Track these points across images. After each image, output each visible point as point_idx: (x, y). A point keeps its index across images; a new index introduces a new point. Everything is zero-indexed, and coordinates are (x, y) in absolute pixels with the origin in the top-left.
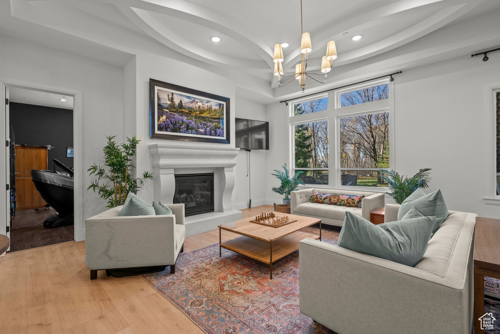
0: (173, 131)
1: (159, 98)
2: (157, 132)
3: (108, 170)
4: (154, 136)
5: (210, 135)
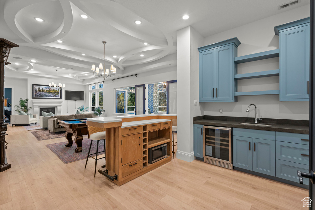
0: (40, 96)
1: (35, 88)
2: (34, 97)
3: (20, 106)
4: (33, 98)
5: (54, 97)
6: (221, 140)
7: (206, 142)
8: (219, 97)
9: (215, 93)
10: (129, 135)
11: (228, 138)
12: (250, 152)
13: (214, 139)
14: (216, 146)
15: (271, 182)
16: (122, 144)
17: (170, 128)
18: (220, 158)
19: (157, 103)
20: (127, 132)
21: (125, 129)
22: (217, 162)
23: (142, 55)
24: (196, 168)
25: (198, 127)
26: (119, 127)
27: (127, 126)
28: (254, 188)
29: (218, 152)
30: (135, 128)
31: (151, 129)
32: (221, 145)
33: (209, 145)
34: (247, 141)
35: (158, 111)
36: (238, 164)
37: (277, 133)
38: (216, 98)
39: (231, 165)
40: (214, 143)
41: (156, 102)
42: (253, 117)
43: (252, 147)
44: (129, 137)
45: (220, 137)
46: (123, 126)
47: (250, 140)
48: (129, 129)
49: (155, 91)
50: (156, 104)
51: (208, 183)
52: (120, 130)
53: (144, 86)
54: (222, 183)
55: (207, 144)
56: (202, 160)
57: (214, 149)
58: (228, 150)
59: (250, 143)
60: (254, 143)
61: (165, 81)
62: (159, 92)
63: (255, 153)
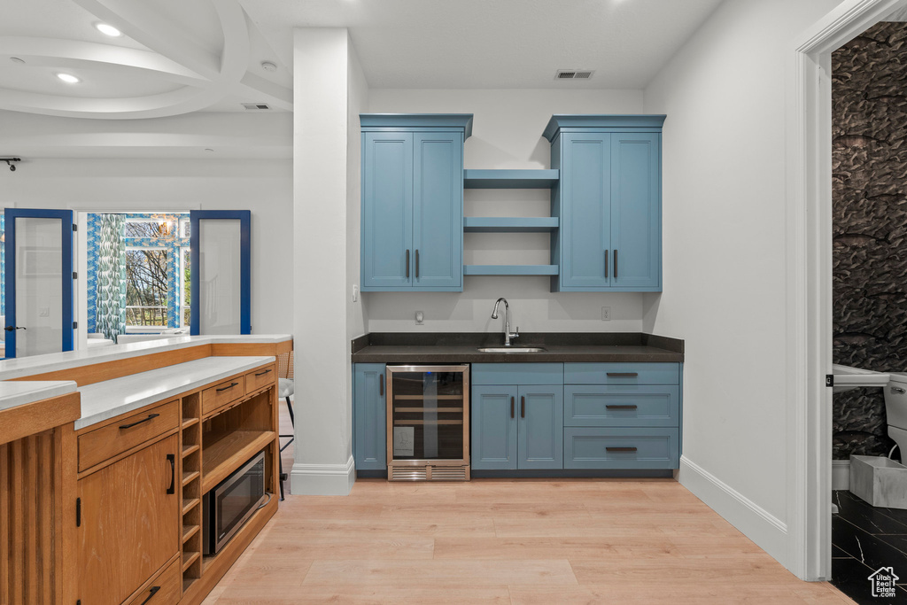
6: (441, 403)
7: (396, 416)
8: (423, 278)
9: (412, 264)
10: (118, 458)
11: (462, 393)
12: (513, 423)
13: (420, 403)
14: (426, 422)
15: (556, 485)
16: (78, 524)
17: (273, 387)
18: (437, 456)
19: (118, 292)
20: (111, 443)
21: (96, 430)
22: (429, 469)
23: (68, 79)
24: (377, 509)
25: (367, 373)
26: (64, 430)
27: (106, 413)
28: (542, 514)
29: (431, 441)
30: (148, 414)
31: (213, 407)
32: (441, 416)
33: (404, 426)
34: (506, 395)
35: (122, 325)
36: (484, 460)
37: (567, 366)
38: (415, 279)
39: (468, 468)
40: (420, 416)
41: (115, 288)
42: (499, 330)
43: (518, 408)
44: (120, 469)
45: (439, 394)
46: (84, 414)
47: (512, 392)
48: (116, 428)
49: (108, 244)
50: (110, 295)
51: (441, 547)
52: (67, 444)
53: (65, 217)
54: (474, 529)
55: (397, 422)
56: (381, 476)
57: (419, 431)
58: (461, 427)
59: (513, 398)
60: (523, 398)
61: (186, 210)
62: (127, 249)
63: (523, 422)
